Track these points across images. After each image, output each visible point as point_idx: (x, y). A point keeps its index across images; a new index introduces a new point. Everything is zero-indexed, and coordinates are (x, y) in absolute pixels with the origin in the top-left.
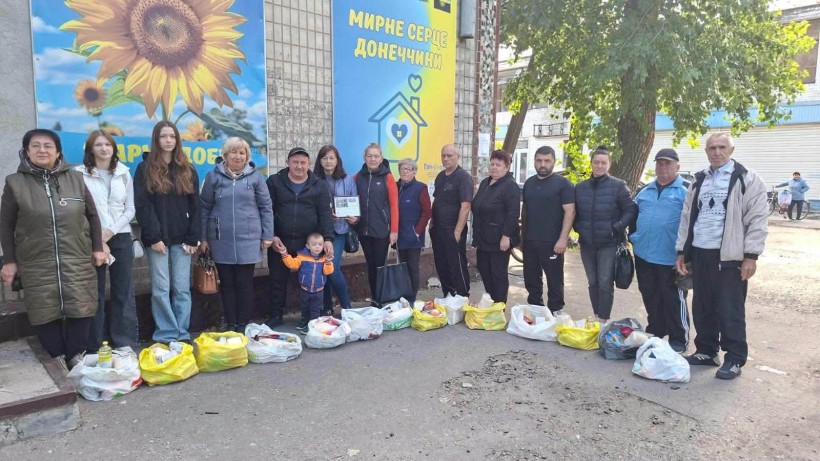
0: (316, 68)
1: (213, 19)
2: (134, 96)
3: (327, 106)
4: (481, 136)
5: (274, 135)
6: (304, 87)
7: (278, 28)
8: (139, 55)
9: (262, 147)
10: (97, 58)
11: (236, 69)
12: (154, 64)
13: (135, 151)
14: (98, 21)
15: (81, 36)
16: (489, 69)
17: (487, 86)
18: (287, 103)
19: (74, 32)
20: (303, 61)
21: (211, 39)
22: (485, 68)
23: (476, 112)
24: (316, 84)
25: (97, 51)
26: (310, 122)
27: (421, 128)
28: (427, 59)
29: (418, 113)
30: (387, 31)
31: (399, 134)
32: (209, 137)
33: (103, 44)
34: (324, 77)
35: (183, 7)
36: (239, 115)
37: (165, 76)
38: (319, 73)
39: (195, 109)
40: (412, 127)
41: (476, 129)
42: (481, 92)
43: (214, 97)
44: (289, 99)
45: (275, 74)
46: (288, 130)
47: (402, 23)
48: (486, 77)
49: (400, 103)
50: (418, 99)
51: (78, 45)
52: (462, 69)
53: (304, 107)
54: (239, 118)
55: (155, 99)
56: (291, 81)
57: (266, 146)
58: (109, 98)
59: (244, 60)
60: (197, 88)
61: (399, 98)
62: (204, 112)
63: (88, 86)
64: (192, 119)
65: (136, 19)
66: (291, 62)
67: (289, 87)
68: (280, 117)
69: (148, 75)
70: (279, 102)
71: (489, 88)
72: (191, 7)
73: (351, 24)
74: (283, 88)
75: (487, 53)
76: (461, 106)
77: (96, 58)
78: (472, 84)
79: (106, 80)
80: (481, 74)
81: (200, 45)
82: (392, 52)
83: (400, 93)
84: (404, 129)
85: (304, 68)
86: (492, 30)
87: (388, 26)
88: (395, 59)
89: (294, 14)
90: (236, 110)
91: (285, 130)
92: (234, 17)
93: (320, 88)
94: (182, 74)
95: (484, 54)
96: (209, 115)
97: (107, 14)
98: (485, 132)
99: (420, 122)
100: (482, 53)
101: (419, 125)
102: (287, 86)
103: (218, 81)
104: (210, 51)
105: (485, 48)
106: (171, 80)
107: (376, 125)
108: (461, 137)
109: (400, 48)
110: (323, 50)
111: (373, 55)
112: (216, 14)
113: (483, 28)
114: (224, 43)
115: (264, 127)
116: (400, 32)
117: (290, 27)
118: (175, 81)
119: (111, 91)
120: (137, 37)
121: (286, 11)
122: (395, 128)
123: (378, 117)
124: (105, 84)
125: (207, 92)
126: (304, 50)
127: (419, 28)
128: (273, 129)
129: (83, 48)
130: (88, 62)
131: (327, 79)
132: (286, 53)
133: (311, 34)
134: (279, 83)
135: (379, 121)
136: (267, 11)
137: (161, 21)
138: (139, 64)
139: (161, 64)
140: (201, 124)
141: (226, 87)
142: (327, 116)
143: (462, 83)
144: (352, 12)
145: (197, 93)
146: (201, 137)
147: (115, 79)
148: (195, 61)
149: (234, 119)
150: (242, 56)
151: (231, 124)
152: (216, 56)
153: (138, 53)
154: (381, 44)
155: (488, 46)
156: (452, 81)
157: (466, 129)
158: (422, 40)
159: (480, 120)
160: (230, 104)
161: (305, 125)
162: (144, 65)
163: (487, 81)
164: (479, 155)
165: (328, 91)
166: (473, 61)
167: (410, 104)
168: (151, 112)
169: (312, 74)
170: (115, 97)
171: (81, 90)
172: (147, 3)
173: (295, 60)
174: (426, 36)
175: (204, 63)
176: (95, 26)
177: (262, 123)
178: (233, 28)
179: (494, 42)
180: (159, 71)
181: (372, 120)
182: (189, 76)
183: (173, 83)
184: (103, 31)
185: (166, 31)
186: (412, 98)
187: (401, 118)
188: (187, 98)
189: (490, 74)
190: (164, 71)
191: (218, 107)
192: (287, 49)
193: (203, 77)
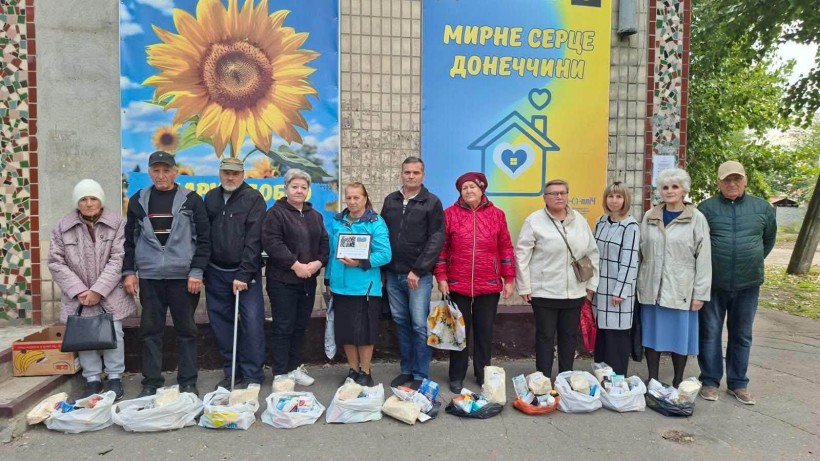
0: (401, 95)
1: (284, 58)
2: (204, 138)
3: (414, 135)
4: (656, 159)
5: (348, 170)
6: (386, 117)
7: (356, 58)
8: (210, 101)
9: (333, 182)
10: (175, 106)
11: (306, 103)
12: (224, 108)
13: (204, 188)
14: (175, 74)
15: (160, 89)
16: (671, 70)
17: (668, 92)
18: (364, 135)
19: (155, 85)
20: (385, 89)
21: (280, 79)
22: (663, 70)
23: (648, 127)
24: (401, 112)
25: (173, 100)
26: (392, 153)
27: (548, 153)
28: (559, 68)
29: (544, 135)
30: (496, 43)
31: (514, 161)
32: (276, 174)
33: (178, 94)
34: (411, 104)
35: (253, 51)
36: (308, 151)
37: (234, 118)
38: (405, 101)
39: (263, 148)
40: (534, 154)
41: (649, 150)
42: (657, 100)
43: (282, 134)
44: (367, 131)
45: (350, 107)
46: (365, 163)
47: (520, 30)
48: (667, 79)
49: (515, 125)
50: (544, 118)
51: (157, 97)
52: (624, 73)
53: (385, 138)
54: (308, 153)
55: (224, 140)
56: (370, 112)
57: (336, 181)
58: (182, 142)
59: (316, 95)
60: (265, 127)
61: (515, 119)
62: (272, 150)
63: (164, 132)
64: (260, 157)
65: (209, 67)
66: (371, 92)
67: (368, 118)
68: (356, 151)
69: (219, 118)
70: (354, 135)
71: (671, 95)
72: (262, 50)
73: (446, 41)
74: (361, 120)
75: (668, 50)
76: (621, 122)
77: (171, 107)
78: (642, 92)
79: (180, 126)
80: (657, 78)
81: (270, 85)
82: (503, 65)
83: (515, 113)
84: (522, 156)
85: (385, 98)
86: (675, 18)
87: (497, 37)
88: (508, 73)
89: (376, 42)
90: (305, 146)
91: (361, 165)
92: (306, 54)
93: (406, 117)
94: (251, 114)
95: (663, 50)
96: (277, 152)
97: (184, 66)
98: (665, 154)
99: (546, 144)
100: (657, 51)
101: (545, 150)
102: (365, 117)
103: (287, 120)
104: (281, 90)
105: (662, 43)
106: (240, 121)
107: (480, 151)
108: (621, 163)
109: (516, 60)
110: (411, 75)
111: (476, 72)
112: (287, 54)
113: (658, 17)
114: (295, 81)
115: (335, 161)
116: (517, 40)
117: (371, 55)
118: (244, 122)
119: (184, 135)
120: (209, 84)
121: (366, 40)
122: (506, 156)
123: (481, 144)
124: (180, 130)
125: (275, 129)
126: (386, 79)
127: (546, 32)
128: (346, 163)
129: (162, 98)
130: (164, 110)
131: (414, 106)
132: (364, 83)
133: (396, 60)
134: (355, 116)
135: (483, 149)
136: (343, 43)
137: (232, 67)
138: (210, 108)
139: (231, 107)
140: (268, 161)
141: (296, 122)
142: (413, 147)
143: (623, 92)
144: (448, 29)
145: (265, 131)
146: (267, 174)
147: (188, 124)
148: (263, 101)
149: (303, 155)
150: (313, 91)
151: (300, 160)
152: (285, 94)
153: (210, 99)
154: (487, 59)
155: (670, 39)
156: (604, 92)
157: (632, 150)
158: (552, 45)
159: (654, 139)
160: (299, 140)
161: (385, 157)
162: (215, 108)
163: (668, 86)
164: (654, 184)
165: (416, 119)
166: (644, 62)
167: (532, 125)
168: (219, 152)
169: (396, 103)
170: (188, 140)
171: (157, 136)
172: (220, 51)
173: (375, 89)
174: (558, 41)
175: (274, 102)
176: (172, 79)
177: (334, 158)
178: (304, 65)
179: (680, 35)
180: (229, 114)
181: (472, 147)
182: (257, 116)
183: (242, 124)
184: (179, 82)
185: (236, 76)
186: (534, 117)
187: (516, 142)
188: (255, 137)
189: (673, 76)
190: (233, 113)
191: (286, 143)
192: (366, 80)
193: (272, 116)
